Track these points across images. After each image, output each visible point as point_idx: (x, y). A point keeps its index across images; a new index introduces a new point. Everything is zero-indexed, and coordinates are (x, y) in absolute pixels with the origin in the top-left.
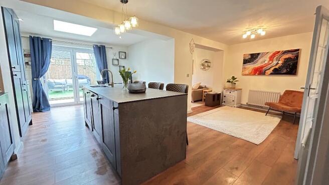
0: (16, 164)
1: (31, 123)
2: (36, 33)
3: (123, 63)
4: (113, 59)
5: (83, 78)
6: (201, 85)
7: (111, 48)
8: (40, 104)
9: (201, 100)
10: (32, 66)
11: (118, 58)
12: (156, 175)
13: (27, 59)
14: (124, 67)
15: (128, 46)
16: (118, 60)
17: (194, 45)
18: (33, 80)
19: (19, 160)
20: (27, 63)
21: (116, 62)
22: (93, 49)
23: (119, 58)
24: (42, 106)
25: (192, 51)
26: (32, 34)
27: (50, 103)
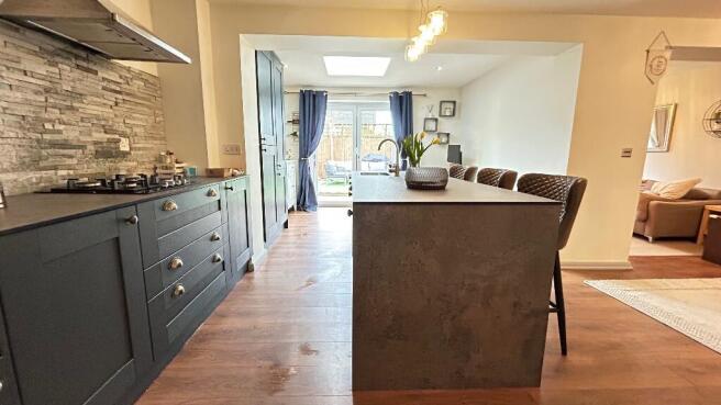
0: (252, 278)
1: (286, 225)
2: (309, 83)
3: (446, 125)
4: (426, 119)
5: (378, 161)
6: (697, 186)
7: (425, 95)
8: (305, 200)
9: (693, 239)
10: (300, 138)
11: (437, 116)
12: (434, 388)
13: (296, 128)
14: (448, 135)
15: (462, 88)
16: (436, 120)
17: (668, 54)
18: (300, 160)
19: (257, 274)
20: (295, 134)
21: (431, 125)
22: (389, 102)
23: (440, 116)
24: (307, 203)
25: (654, 71)
26: (304, 86)
27: (319, 199)
